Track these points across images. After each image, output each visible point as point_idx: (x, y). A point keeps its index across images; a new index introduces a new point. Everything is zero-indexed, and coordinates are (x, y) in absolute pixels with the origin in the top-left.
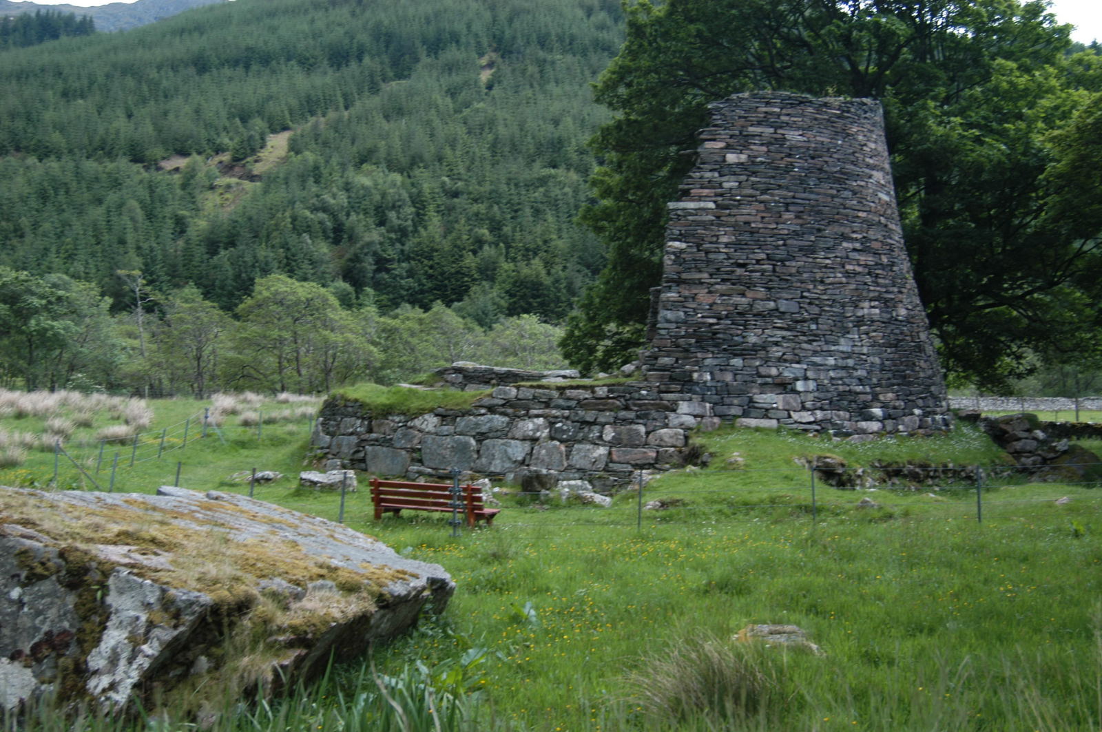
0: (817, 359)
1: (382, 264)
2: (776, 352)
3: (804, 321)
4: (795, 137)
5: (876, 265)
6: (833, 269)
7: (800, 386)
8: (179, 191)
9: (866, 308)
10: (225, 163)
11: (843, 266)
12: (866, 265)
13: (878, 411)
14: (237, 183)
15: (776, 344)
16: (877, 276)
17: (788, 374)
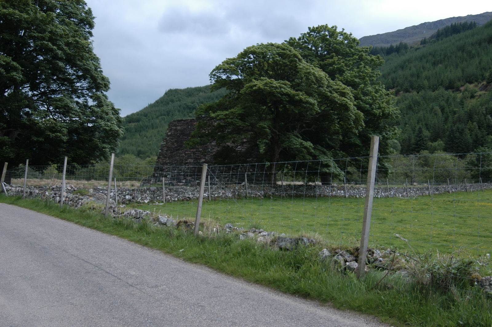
3: (173, 164)
4: (179, 128)
5: (196, 151)
6: (182, 153)
7: (168, 176)
8: (459, 100)
9: (189, 160)
10: (485, 85)
11: (185, 152)
12: (192, 152)
13: (184, 181)
14: (484, 94)
15: (167, 169)
16: (196, 153)
17: (167, 174)
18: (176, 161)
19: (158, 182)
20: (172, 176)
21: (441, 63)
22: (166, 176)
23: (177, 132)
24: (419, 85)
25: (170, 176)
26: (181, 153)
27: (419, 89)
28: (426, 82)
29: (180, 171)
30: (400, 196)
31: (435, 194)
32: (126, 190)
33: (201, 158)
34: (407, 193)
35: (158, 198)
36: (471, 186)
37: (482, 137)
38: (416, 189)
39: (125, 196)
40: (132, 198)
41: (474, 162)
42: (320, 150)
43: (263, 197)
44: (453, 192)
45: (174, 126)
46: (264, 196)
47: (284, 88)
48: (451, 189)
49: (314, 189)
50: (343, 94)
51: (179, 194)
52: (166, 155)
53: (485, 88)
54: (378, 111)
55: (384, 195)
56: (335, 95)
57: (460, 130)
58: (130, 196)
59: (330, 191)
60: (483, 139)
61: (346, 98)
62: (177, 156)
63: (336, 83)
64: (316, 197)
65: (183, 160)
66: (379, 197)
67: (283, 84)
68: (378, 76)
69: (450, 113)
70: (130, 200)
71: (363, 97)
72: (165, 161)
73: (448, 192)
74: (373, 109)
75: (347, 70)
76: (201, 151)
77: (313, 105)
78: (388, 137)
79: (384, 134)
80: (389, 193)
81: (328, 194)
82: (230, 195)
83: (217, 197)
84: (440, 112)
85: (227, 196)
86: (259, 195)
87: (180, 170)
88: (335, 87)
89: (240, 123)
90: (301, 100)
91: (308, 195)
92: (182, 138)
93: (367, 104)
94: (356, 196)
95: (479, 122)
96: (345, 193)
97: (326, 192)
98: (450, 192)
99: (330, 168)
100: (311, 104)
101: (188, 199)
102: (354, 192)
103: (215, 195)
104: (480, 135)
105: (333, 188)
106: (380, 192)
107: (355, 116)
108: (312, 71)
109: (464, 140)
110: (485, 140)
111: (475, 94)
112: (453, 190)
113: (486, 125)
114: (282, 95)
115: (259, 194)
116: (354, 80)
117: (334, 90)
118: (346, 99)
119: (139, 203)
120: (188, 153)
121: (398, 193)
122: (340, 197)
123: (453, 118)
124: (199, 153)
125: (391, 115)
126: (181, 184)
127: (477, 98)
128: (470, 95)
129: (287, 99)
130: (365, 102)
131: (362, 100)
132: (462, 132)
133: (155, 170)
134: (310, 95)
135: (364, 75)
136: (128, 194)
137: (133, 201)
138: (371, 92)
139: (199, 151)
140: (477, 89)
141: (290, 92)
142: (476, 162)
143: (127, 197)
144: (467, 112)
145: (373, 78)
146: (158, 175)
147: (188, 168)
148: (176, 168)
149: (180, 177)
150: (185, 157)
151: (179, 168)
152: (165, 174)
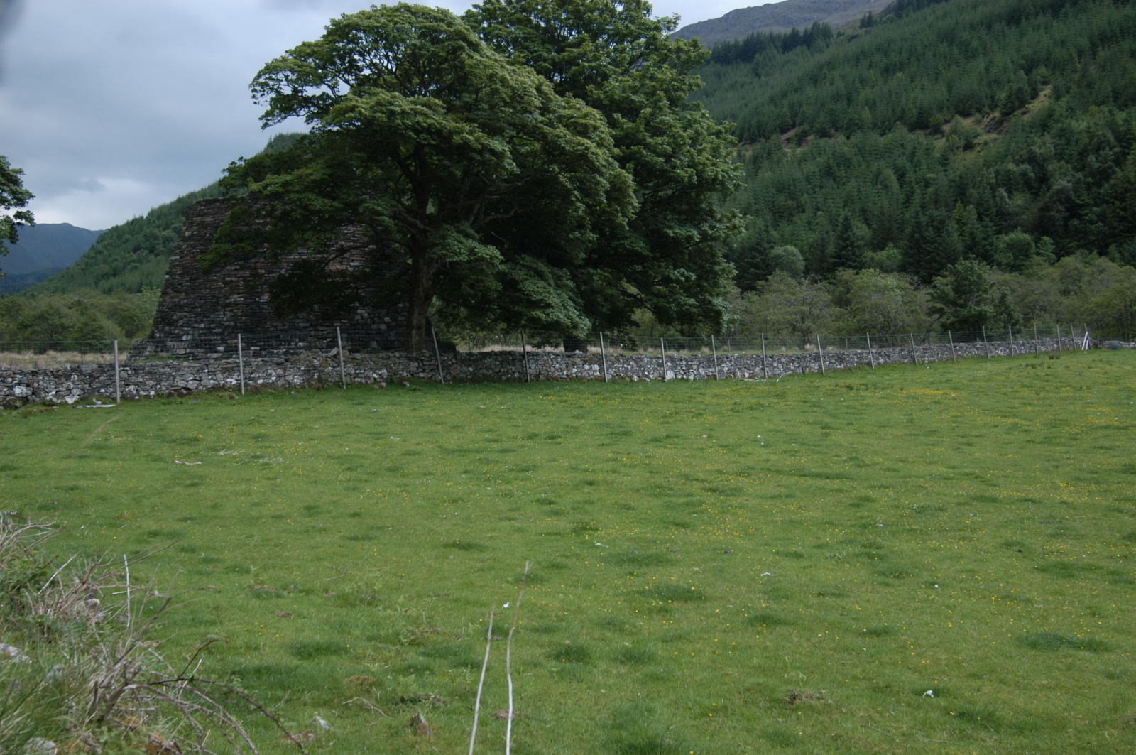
0: (196, 325)
1: (1074, 210)
2: (180, 323)
3: (196, 307)
4: (209, 219)
5: (251, 275)
6: (216, 281)
7: (184, 338)
8: (938, 155)
9: (234, 298)
10: (997, 119)
11: (224, 279)
12: (241, 276)
13: (221, 349)
14: (996, 139)
15: (182, 319)
16: (250, 280)
17: (181, 333)
18: (203, 301)
19: (162, 351)
20: (194, 338)
21: (901, 70)
22: (179, 338)
23: (206, 229)
24: (851, 120)
26: (214, 280)
27: (850, 128)
28: (867, 115)
29: (212, 326)
30: (747, 375)
31: (835, 371)
32: (14, 373)
33: (262, 293)
34: (763, 369)
35: (102, 391)
36: (926, 349)
37: (985, 239)
38: (787, 359)
39: (11, 388)
40: (30, 393)
41: (947, 295)
42: (529, 268)
43: (384, 384)
44: (879, 364)
45: (198, 215)
46: (387, 382)
47: (426, 115)
48: (877, 359)
49: (521, 361)
50: (584, 131)
51: (159, 382)
52: (179, 287)
53: (997, 126)
54: (687, 172)
55: (703, 373)
56: (561, 130)
57: (936, 223)
58: (24, 389)
59: (564, 366)
60: (987, 243)
61: (589, 138)
62: (207, 288)
63: (568, 103)
64: (526, 381)
66: (692, 377)
67: (424, 105)
68: (695, 88)
69: (917, 183)
70: (26, 398)
71: (652, 137)
72: (177, 300)
73: (869, 364)
74: (674, 167)
75: (615, 73)
77: (499, 156)
78: (717, 234)
79: (706, 227)
80: (718, 368)
81: (557, 373)
82: (298, 380)
83: (262, 385)
84: (896, 181)
85: (289, 384)
86: (375, 379)
87: (213, 322)
88: (566, 112)
89: (319, 203)
90: (465, 146)
91: (504, 378)
93: (659, 155)
94: (631, 377)
95: (978, 205)
96: (601, 370)
97: (552, 369)
98: (874, 364)
99: (549, 311)
100: (493, 152)
101: (185, 392)
102: (627, 368)
103: (256, 381)
104: (979, 235)
105: (571, 359)
106: (695, 367)
107: (610, 183)
108: (500, 72)
109: (944, 244)
110: (991, 245)
111: (976, 141)
112: (882, 361)
113: (994, 210)
114: (417, 132)
115: (375, 375)
116: (628, 97)
117: (560, 118)
118: (586, 141)
119: (51, 404)
120: (231, 281)
121: (740, 369)
122: (588, 381)
123: (923, 194)
124: (257, 280)
125: (722, 183)
126: (215, 355)
127: (978, 149)
128: (962, 143)
129: (433, 143)
130: (653, 150)
131: (647, 146)
132: (939, 227)
133: (156, 323)
134: (493, 131)
135: (654, 86)
136: (19, 384)
137: (34, 401)
138: (671, 126)
139: (258, 275)
140: (979, 129)
141: (440, 124)
142: (952, 294)
143: (18, 390)
144: (954, 181)
145: (681, 93)
146: (162, 335)
147: (232, 316)
148: (204, 317)
149: (213, 338)
150: (223, 291)
151: (209, 317)
152: (177, 331)
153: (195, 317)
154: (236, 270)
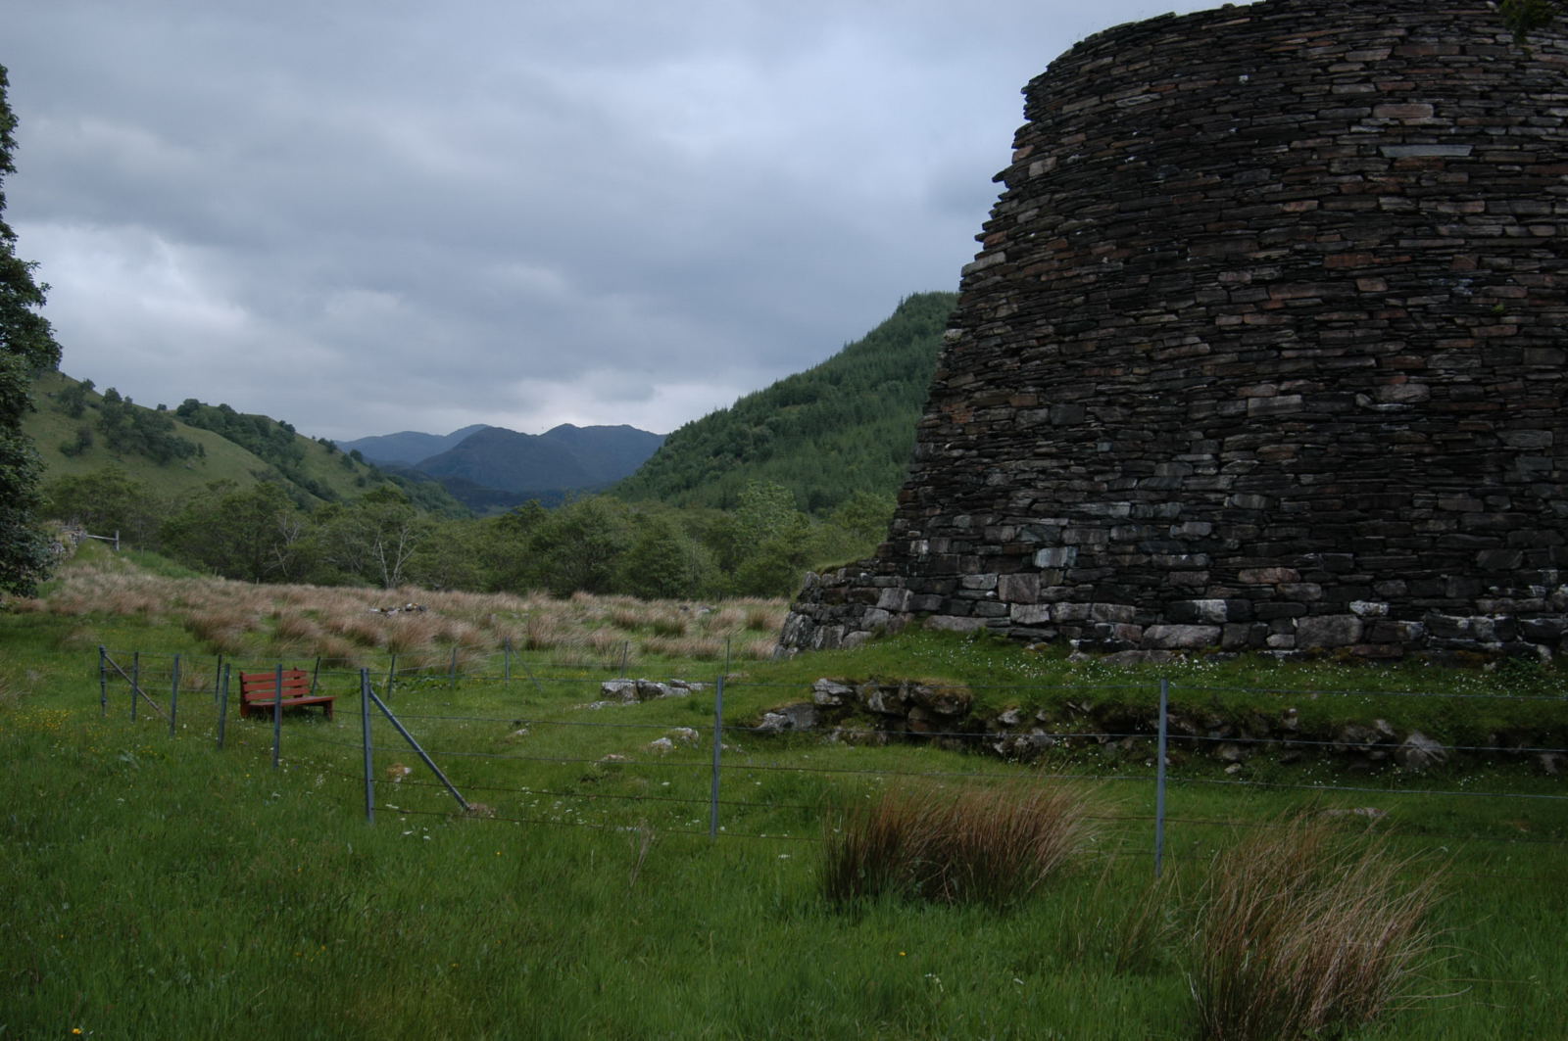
2: (1023, 498)
4: (1134, 99)
5: (1329, 303)
6: (1180, 330)
7: (1042, 559)
9: (1258, 397)
11: (1211, 320)
12: (1286, 308)
13: (1215, 605)
15: (1028, 484)
16: (1323, 325)
17: (1028, 538)
18: (1118, 413)
19: (944, 609)
20: (1085, 560)
22: (1018, 559)
23: (1122, 136)
25: (1066, 555)
26: (1164, 328)
29: (1169, 509)
33: (1381, 374)
52: (1010, 363)
62: (1132, 361)
65: (1188, 398)
72: (1000, 413)
76: (1380, 298)
87: (1171, 495)
92: (1169, 193)
120: (1244, 329)
124: (1356, 324)
126: (1187, 634)
133: (911, 504)
139: (1358, 302)
146: (943, 547)
147: (1254, 471)
148: (1126, 474)
149: (1171, 560)
150: (1208, 369)
151: (1151, 474)
152: (1007, 533)
153: (1089, 477)
154: (1258, 283)
